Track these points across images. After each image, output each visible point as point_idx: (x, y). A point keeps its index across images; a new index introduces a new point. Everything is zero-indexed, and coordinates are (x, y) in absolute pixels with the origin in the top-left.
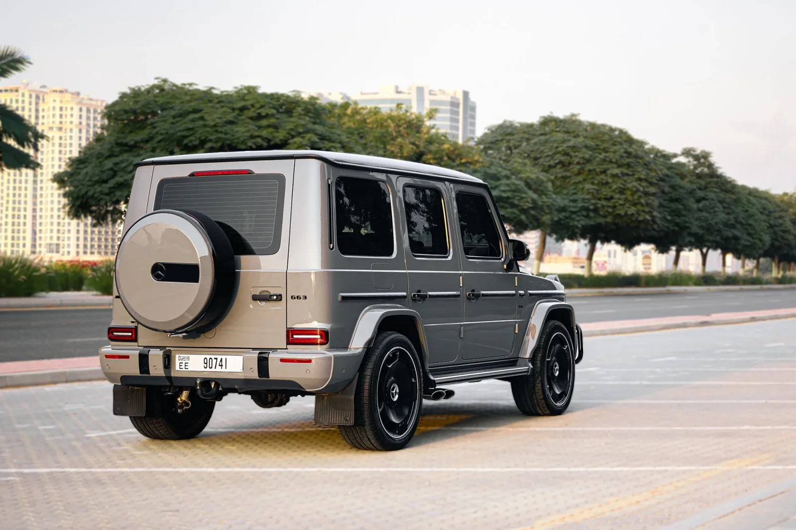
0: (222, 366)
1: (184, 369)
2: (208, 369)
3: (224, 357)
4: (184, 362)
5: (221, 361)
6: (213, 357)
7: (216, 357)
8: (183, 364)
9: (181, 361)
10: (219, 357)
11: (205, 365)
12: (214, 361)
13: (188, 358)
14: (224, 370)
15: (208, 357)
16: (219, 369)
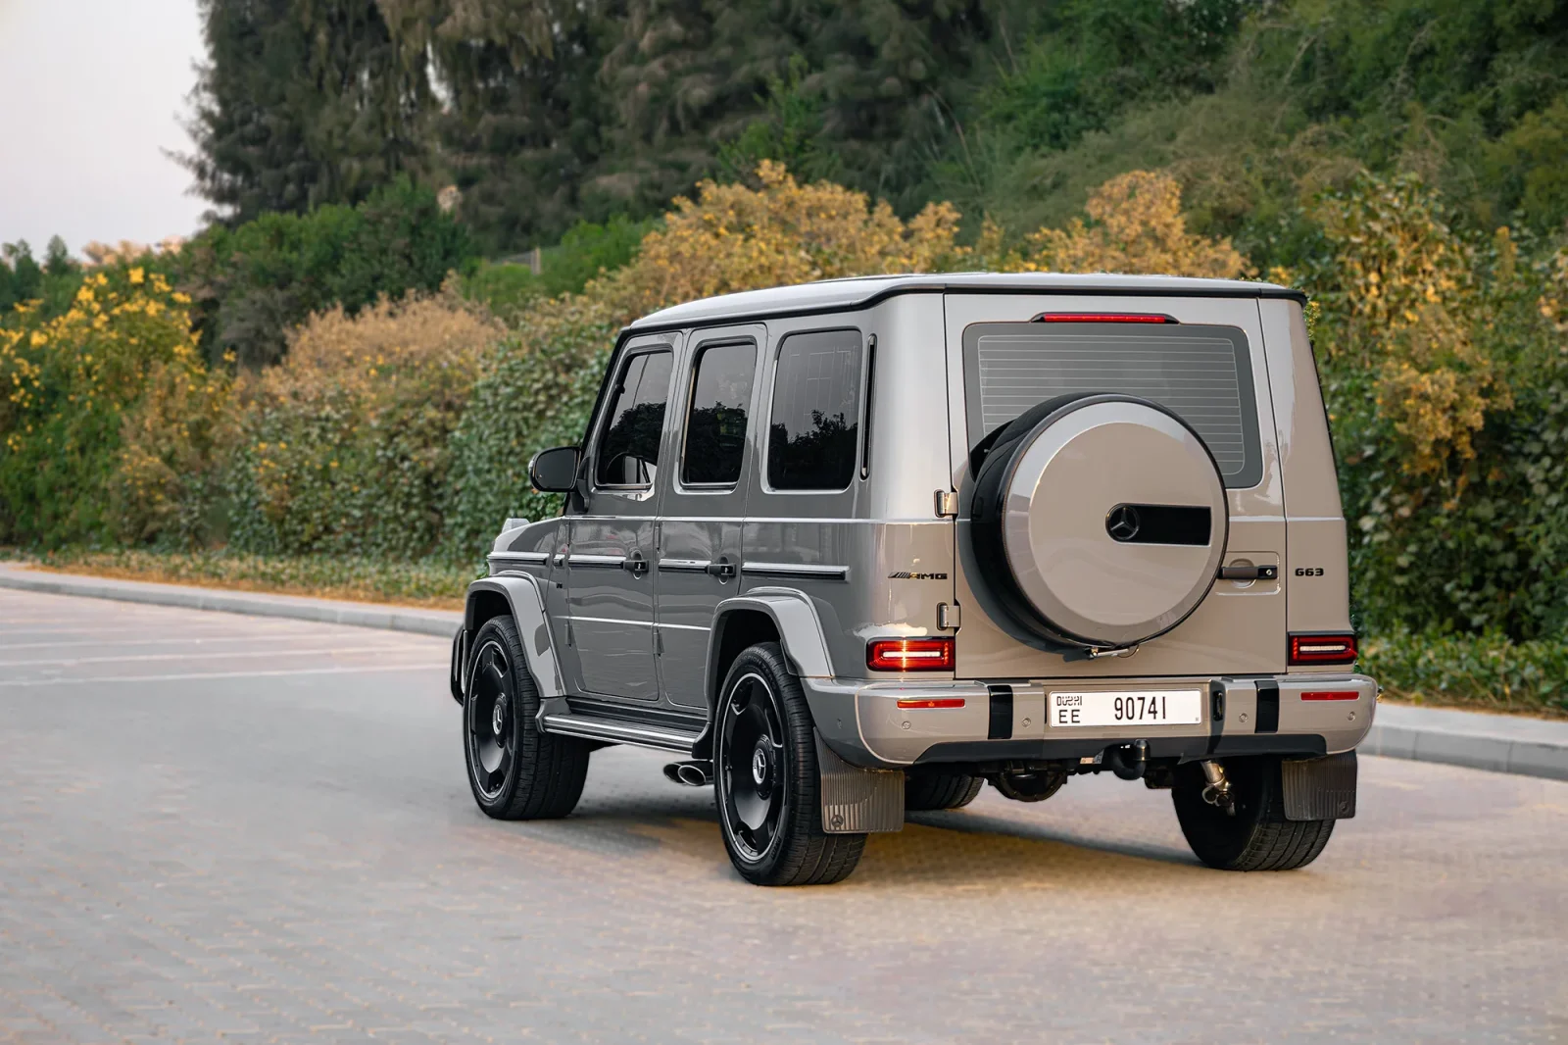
0: (1155, 712)
1: (1070, 724)
2: (1125, 721)
3: (1159, 695)
4: (1069, 708)
5: (1153, 702)
6: (1135, 695)
7: (1141, 694)
8: (1068, 715)
9: (1062, 707)
10: (1149, 696)
11: (1119, 714)
12: (1138, 704)
13: (1079, 699)
14: (1159, 720)
15: (1124, 696)
16: (1148, 719)
